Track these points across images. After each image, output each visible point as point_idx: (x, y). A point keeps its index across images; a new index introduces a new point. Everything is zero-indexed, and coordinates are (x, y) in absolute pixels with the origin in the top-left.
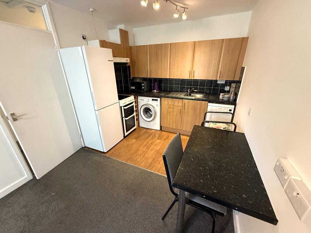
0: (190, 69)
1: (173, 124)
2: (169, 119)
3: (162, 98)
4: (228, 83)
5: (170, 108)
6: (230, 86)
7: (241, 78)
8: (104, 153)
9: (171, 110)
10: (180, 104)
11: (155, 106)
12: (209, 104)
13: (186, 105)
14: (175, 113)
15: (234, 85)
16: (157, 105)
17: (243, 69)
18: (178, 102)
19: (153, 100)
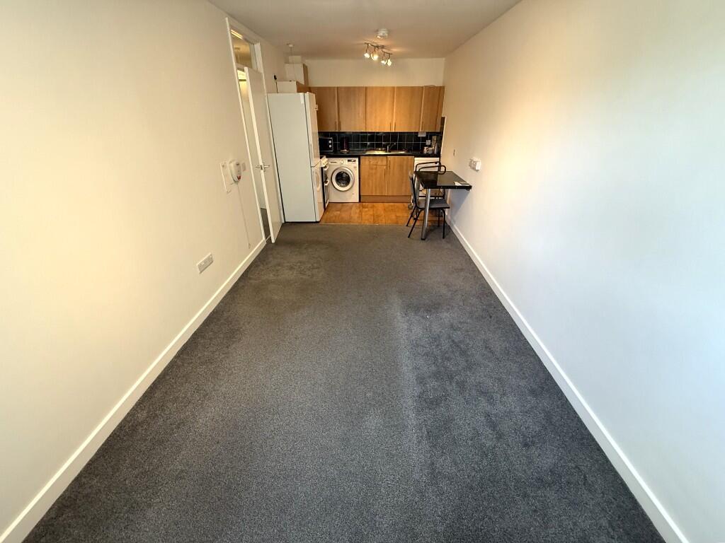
0: (390, 121)
1: (376, 190)
2: (371, 184)
3: (361, 157)
4: (429, 136)
5: (372, 169)
6: (431, 139)
7: (442, 128)
8: (317, 222)
9: (374, 171)
10: (385, 163)
11: (352, 168)
12: (416, 159)
13: (392, 163)
14: (378, 175)
15: (434, 138)
16: (355, 167)
17: (443, 119)
18: (382, 161)
19: (348, 161)
